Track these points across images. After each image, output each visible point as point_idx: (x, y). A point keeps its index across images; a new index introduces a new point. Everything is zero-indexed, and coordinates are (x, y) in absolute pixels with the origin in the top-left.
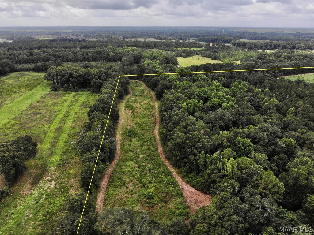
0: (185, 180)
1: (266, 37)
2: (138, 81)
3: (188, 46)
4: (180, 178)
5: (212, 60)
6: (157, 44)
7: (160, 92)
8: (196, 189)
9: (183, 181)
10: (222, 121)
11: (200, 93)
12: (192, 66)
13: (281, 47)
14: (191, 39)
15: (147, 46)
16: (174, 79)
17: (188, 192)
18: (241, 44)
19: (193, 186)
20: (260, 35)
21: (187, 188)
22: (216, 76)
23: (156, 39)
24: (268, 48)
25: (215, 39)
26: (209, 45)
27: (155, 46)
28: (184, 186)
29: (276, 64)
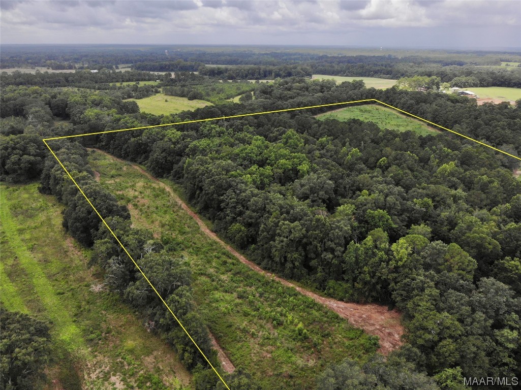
0: (321, 294)
1: (238, 60)
2: (95, 149)
3: (130, 79)
4: (311, 293)
5: (189, 100)
6: (70, 79)
7: (162, 163)
8: (347, 302)
9: (320, 296)
10: (324, 192)
11: (250, 155)
12: (182, 113)
13: (273, 74)
14: (120, 66)
15: (50, 83)
16: (178, 137)
17: (341, 310)
18: (216, 71)
19: (341, 300)
20: (229, 58)
21: (335, 305)
22: (238, 126)
23: (53, 69)
24: (255, 76)
25: (166, 66)
26: (170, 75)
27: (67, 81)
28: (328, 303)
29: (299, 99)
